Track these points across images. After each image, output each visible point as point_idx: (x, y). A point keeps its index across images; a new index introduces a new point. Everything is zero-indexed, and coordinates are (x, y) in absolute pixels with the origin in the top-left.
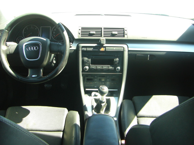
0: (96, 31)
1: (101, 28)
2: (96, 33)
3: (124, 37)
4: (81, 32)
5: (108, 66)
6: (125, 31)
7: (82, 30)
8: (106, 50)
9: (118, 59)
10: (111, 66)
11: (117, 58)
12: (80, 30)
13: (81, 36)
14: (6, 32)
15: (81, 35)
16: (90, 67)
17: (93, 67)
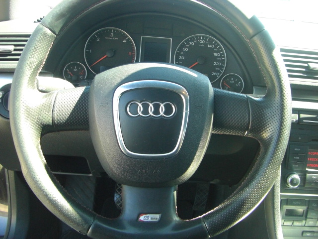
14: (45, 34)
16: (306, 175)
17: (315, 178)
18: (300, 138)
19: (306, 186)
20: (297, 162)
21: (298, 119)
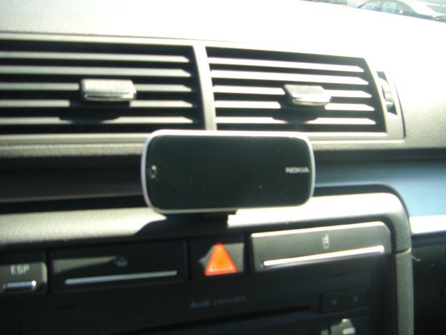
1: (188, 52)
21: (45, 278)
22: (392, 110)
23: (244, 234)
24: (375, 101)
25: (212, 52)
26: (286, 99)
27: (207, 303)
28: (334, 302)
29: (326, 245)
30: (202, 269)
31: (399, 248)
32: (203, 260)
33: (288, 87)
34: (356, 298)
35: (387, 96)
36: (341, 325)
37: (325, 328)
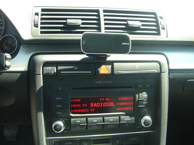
0: (82, 19)
1: (98, 11)
2: (83, 24)
3: (159, 34)
4: (40, 21)
5: (119, 116)
6: (159, 20)
7: (42, 15)
8: (116, 72)
9: (144, 95)
10: (126, 115)
11: (142, 92)
12: (37, 14)
13: (42, 32)
15: (42, 28)
16: (70, 120)
17: (79, 122)
18: (60, 88)
19: (72, 130)
20: (60, 109)
21: (56, 71)
22: (163, 29)
23: (112, 63)
24: (157, 26)
25: (105, 11)
26: (127, 25)
27: (100, 82)
28: (140, 86)
29: (137, 68)
30: (98, 72)
31: (162, 71)
32: (99, 69)
33: (128, 21)
34: (148, 86)
35: (162, 24)
36: (143, 93)
37: (137, 94)
